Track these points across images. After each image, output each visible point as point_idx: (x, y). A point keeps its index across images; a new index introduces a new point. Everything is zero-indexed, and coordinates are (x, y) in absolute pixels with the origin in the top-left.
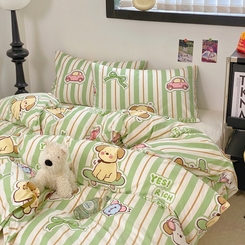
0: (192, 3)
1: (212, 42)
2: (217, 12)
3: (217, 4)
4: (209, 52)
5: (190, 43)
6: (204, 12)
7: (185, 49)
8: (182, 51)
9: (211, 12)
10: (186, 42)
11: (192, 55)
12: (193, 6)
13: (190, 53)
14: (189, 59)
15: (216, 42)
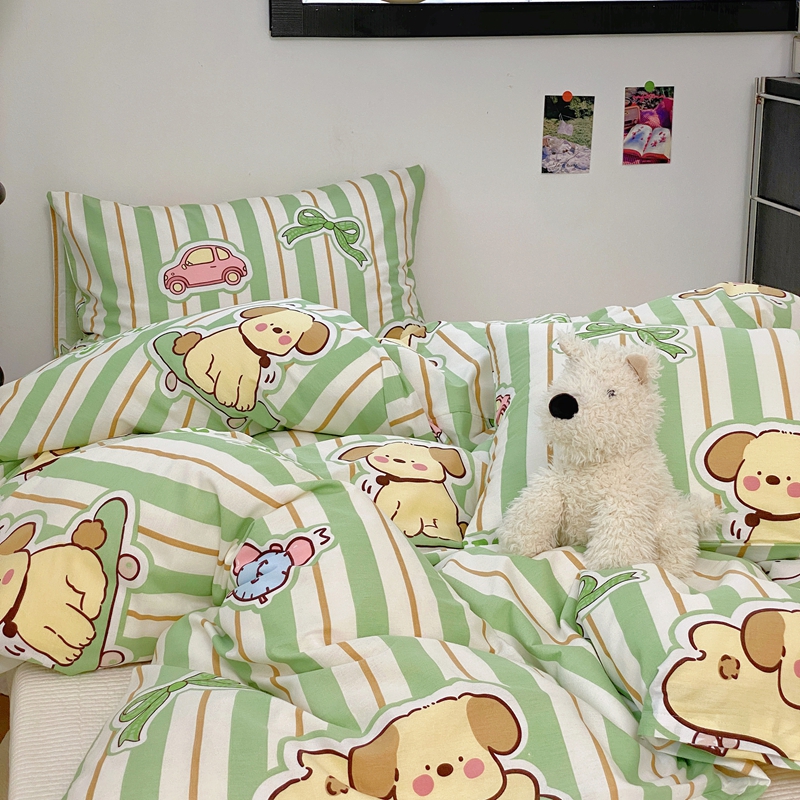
1: (655, 93)
4: (646, 129)
5: (584, 106)
7: (566, 128)
8: (554, 134)
10: (569, 103)
11: (590, 146)
13: (583, 137)
14: (578, 161)
15: (669, 91)
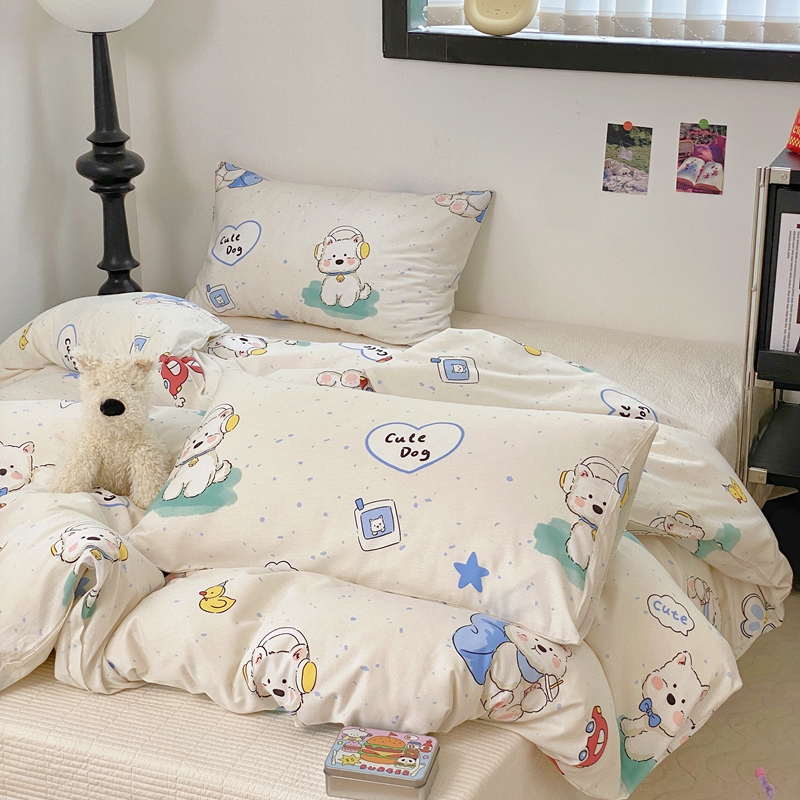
0: (648, 11)
1: (708, 130)
2: (726, 40)
3: (725, 13)
4: (700, 163)
5: (642, 135)
6: (686, 39)
7: (626, 153)
8: (615, 157)
9: (705, 40)
10: (628, 132)
11: (647, 172)
12: (653, 21)
13: (641, 164)
14: (636, 184)
15: (722, 130)
